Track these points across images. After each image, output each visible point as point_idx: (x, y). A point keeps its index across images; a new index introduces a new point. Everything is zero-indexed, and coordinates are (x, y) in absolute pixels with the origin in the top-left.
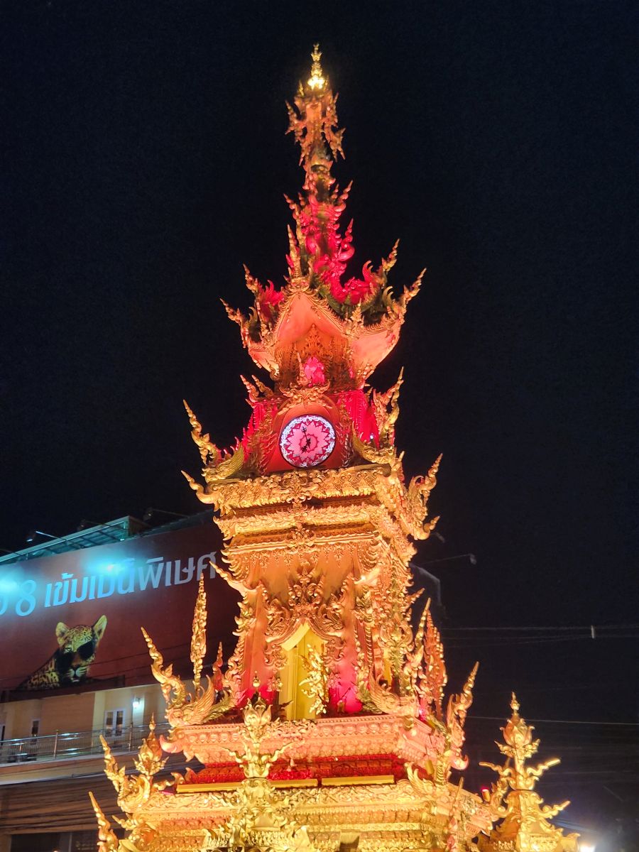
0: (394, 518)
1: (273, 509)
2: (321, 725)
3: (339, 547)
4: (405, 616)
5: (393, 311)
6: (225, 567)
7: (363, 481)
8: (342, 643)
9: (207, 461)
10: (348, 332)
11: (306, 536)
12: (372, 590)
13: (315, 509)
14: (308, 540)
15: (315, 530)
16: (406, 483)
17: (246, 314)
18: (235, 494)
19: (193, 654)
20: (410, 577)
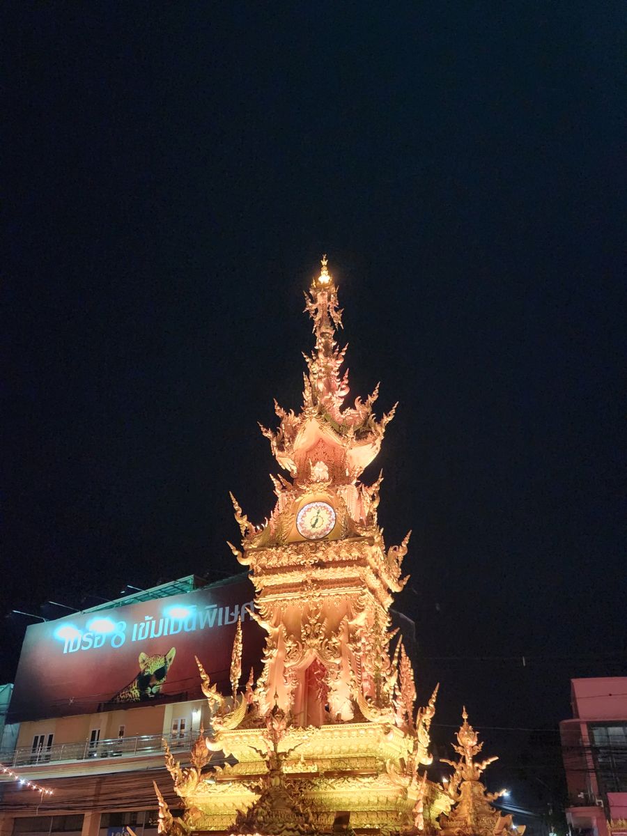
0: (377, 576)
1: (291, 569)
2: (324, 730)
3: (338, 596)
4: (384, 648)
5: (376, 430)
6: (257, 611)
7: (354, 549)
8: (339, 668)
9: (245, 534)
10: (345, 445)
11: (314, 589)
12: (361, 629)
13: (321, 569)
14: (315, 591)
15: (321, 585)
16: (387, 550)
17: (275, 432)
18: (264, 558)
19: (232, 676)
20: (389, 620)
